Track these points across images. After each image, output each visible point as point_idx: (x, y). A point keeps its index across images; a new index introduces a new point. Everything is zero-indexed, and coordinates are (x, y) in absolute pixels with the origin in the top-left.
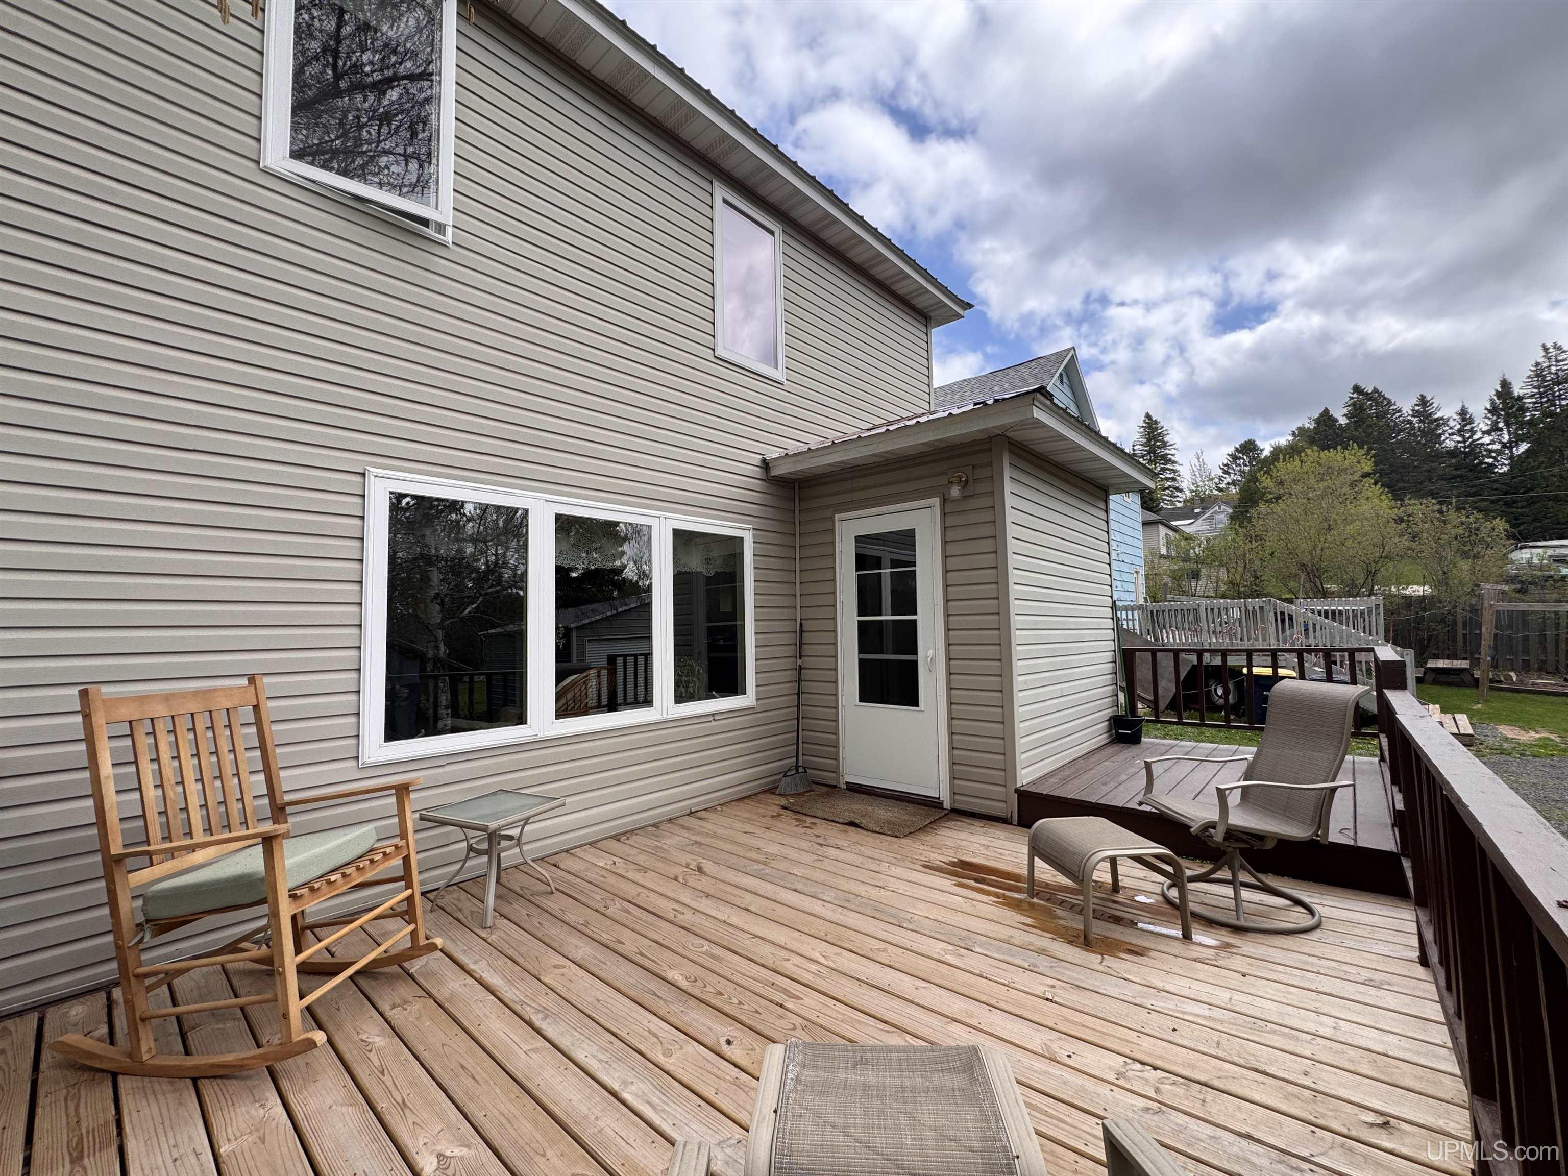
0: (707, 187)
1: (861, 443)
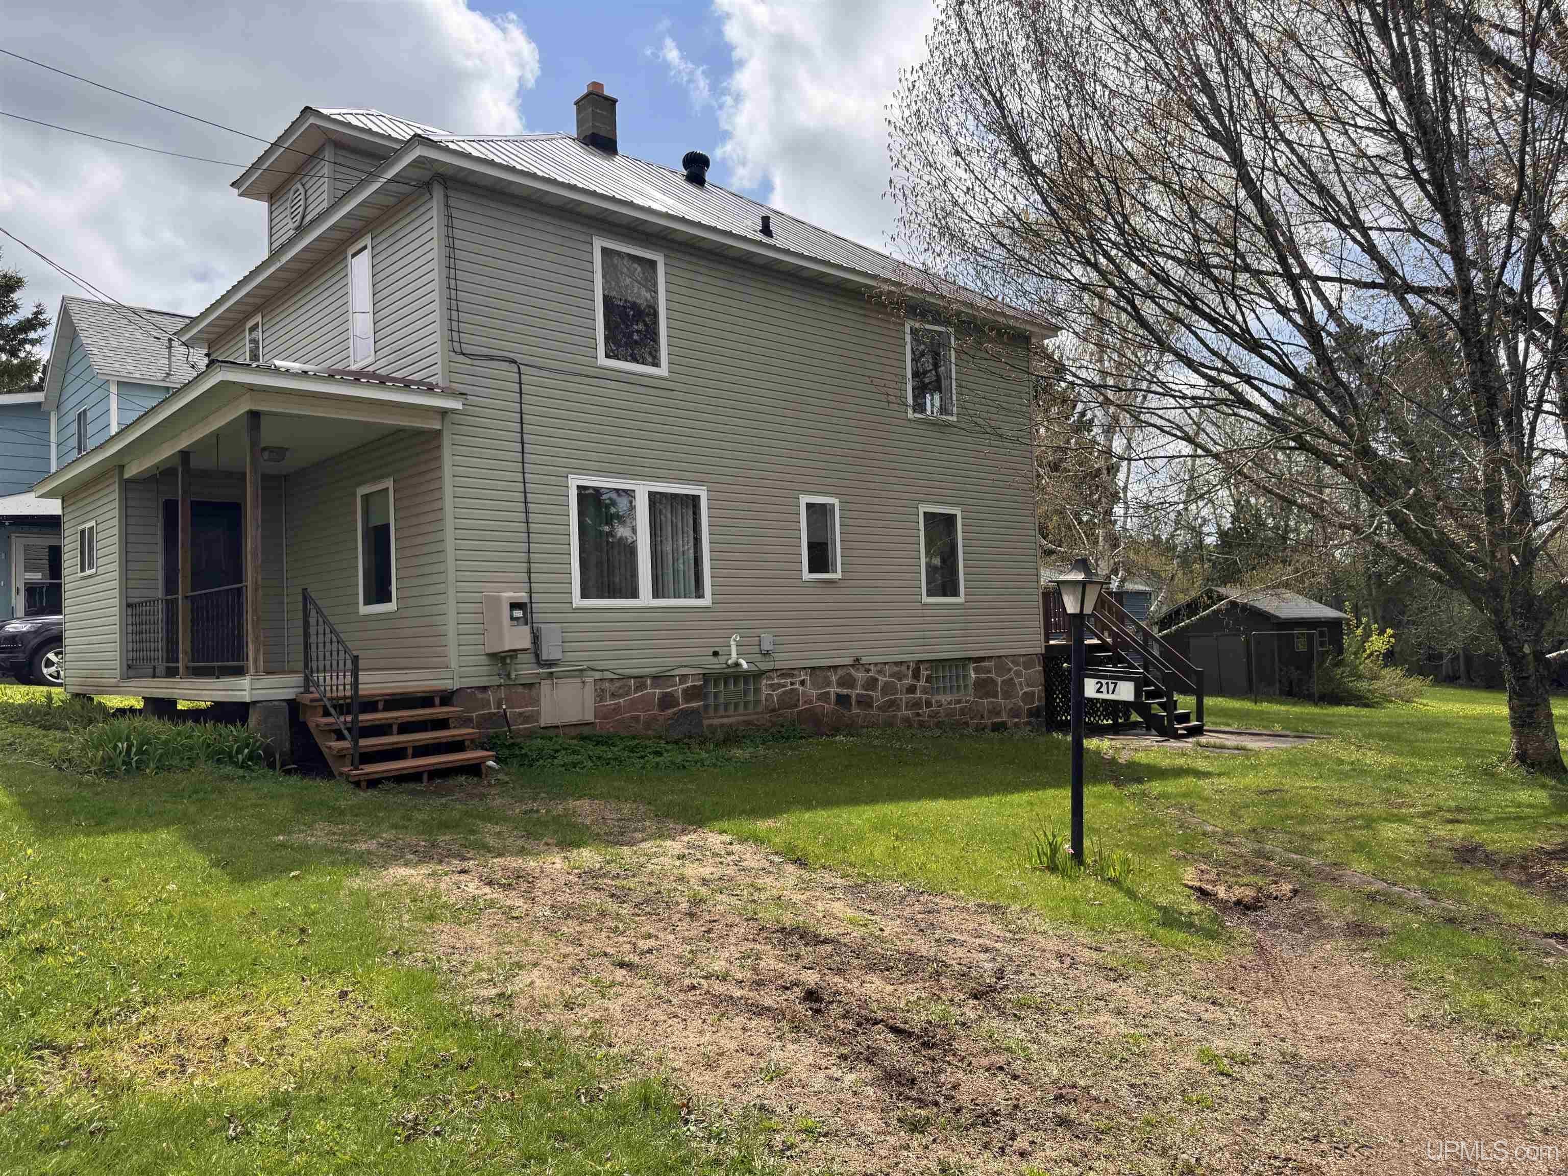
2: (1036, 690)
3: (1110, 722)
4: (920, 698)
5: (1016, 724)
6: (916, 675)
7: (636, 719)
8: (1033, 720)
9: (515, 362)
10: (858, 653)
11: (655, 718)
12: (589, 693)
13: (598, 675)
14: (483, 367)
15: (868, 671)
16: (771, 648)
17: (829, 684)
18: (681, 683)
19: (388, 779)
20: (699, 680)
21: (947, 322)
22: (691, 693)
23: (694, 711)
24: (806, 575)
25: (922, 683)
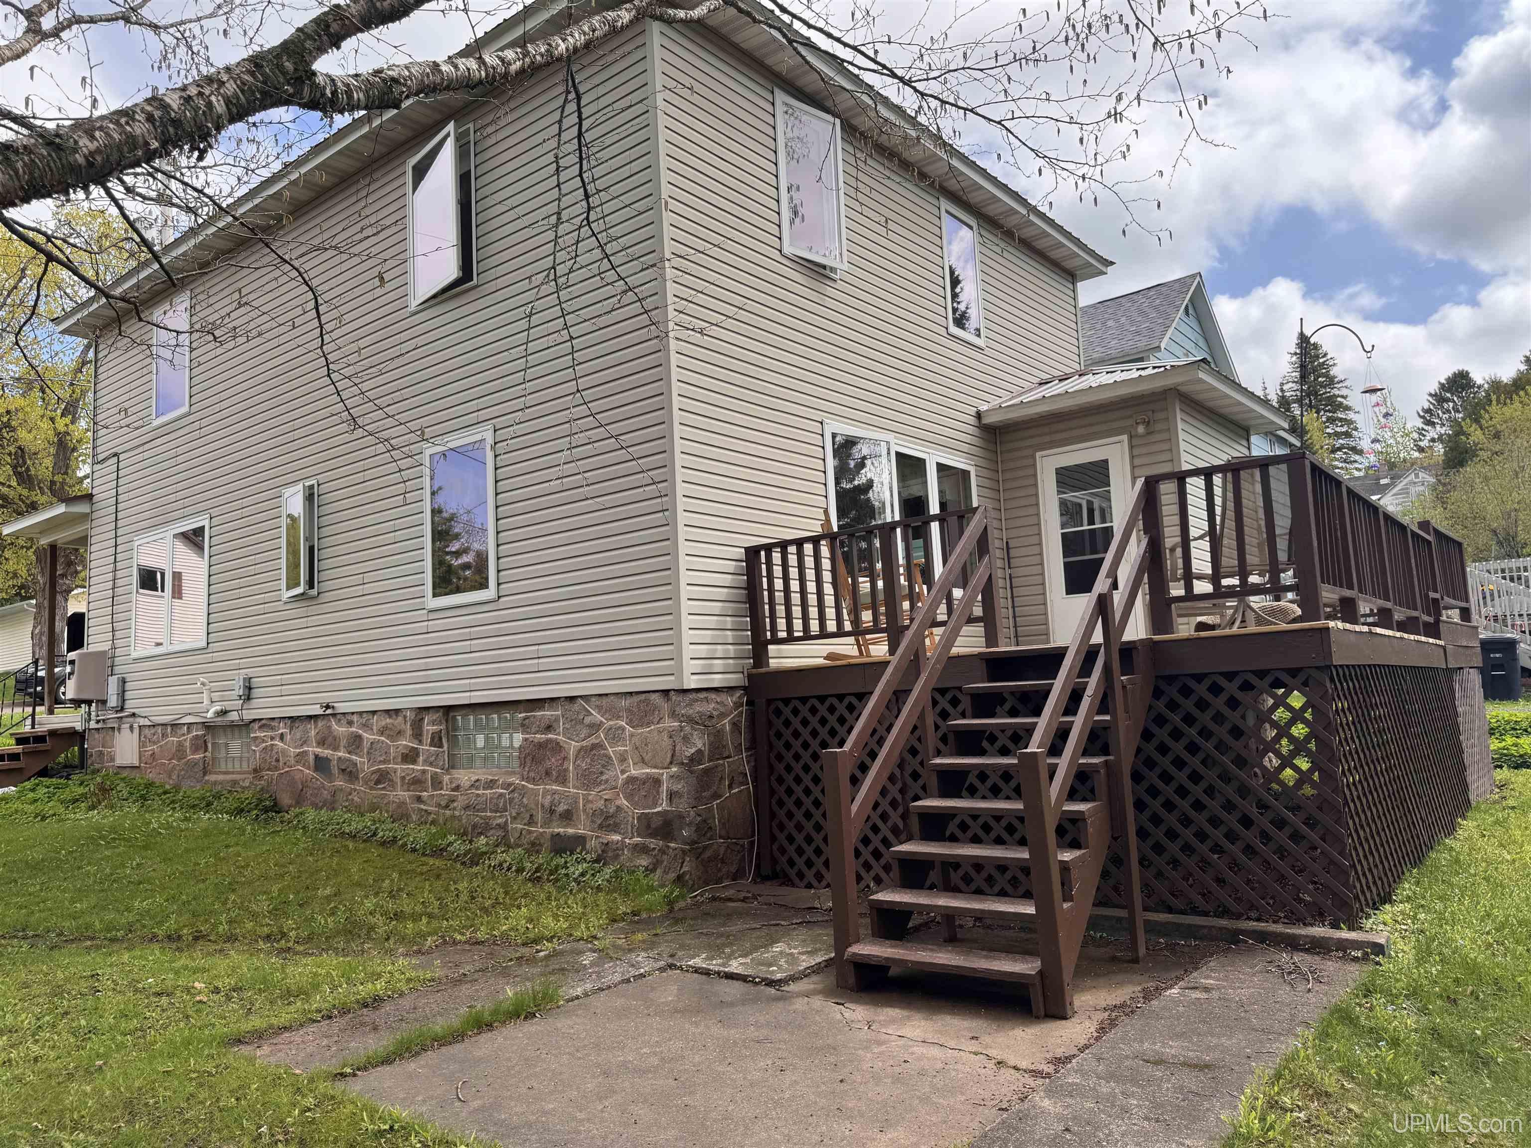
0: (936, 202)
1: (1068, 396)
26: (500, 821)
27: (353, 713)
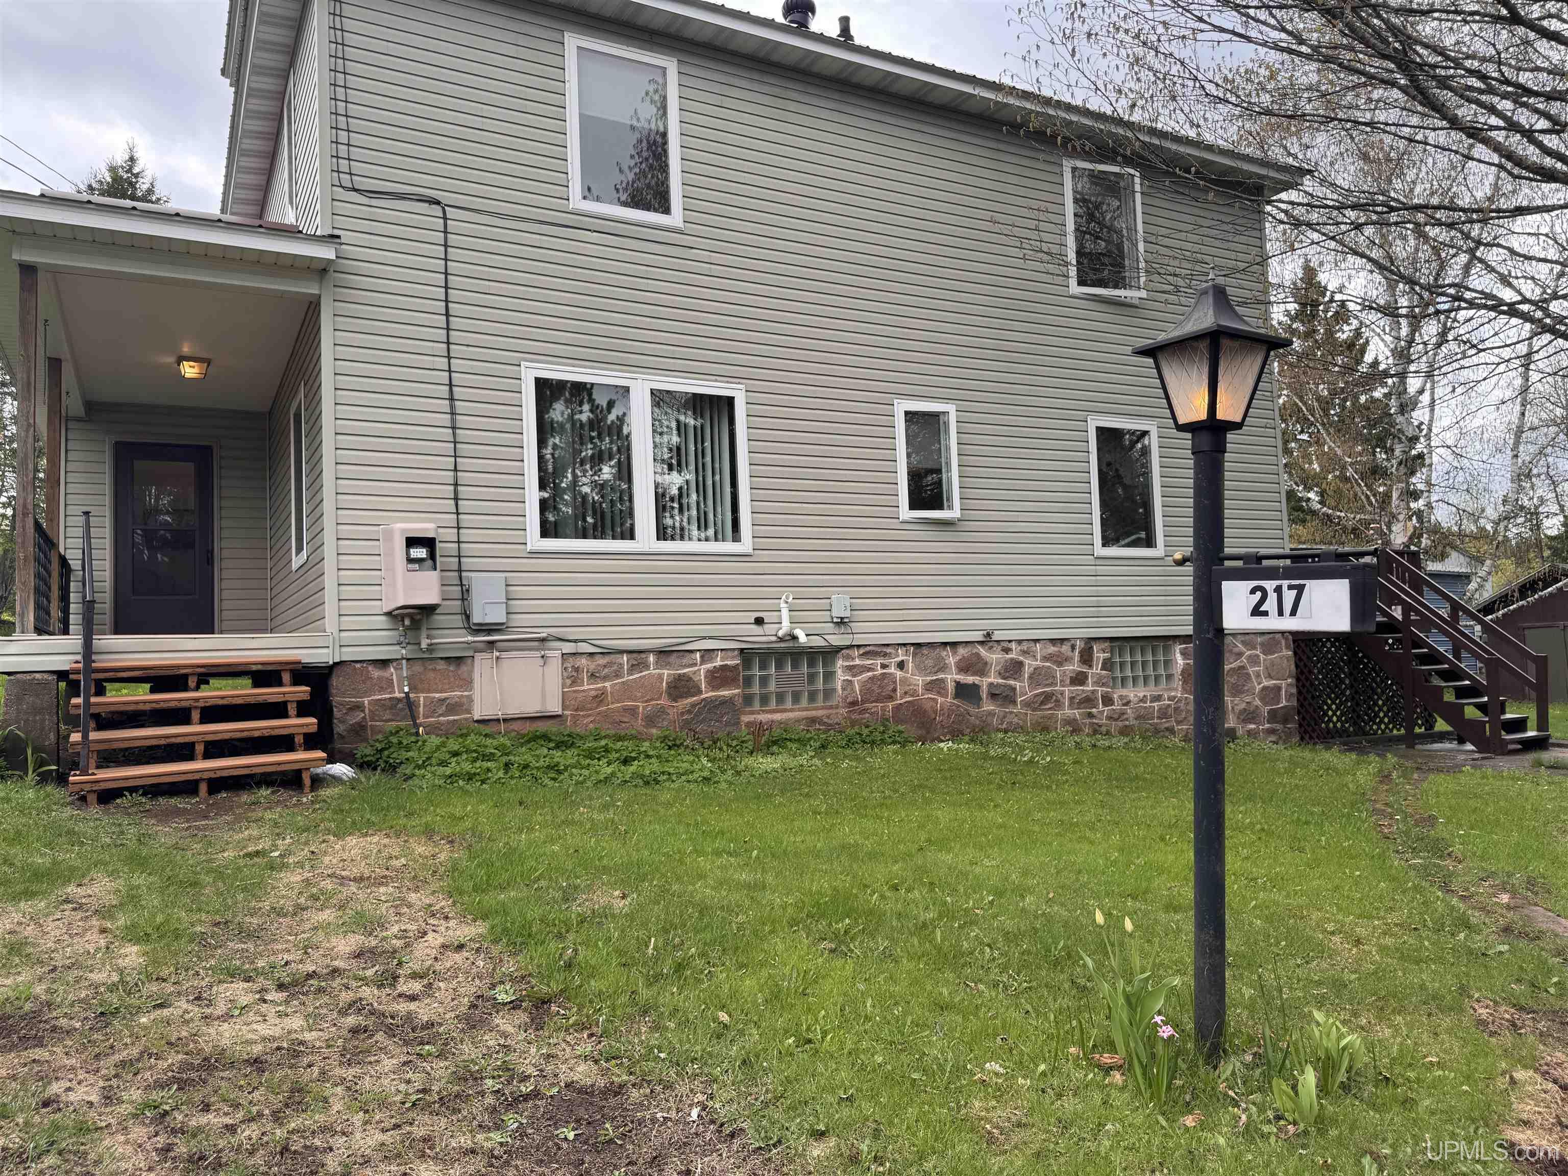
2: (1283, 684)
3: (1403, 731)
4: (1093, 692)
5: (1249, 733)
6: (1087, 658)
7: (633, 711)
8: (1278, 726)
9: (438, 203)
10: (987, 625)
11: (662, 711)
12: (554, 673)
13: (568, 648)
14: (386, 209)
15: (1007, 650)
16: (847, 614)
17: (943, 668)
18: (703, 661)
19: (132, 790)
20: (733, 658)
21: (1128, 161)
22: (720, 677)
23: (726, 702)
24: (905, 512)
25: (1097, 669)
26: (1167, 725)
27: (1010, 641)
